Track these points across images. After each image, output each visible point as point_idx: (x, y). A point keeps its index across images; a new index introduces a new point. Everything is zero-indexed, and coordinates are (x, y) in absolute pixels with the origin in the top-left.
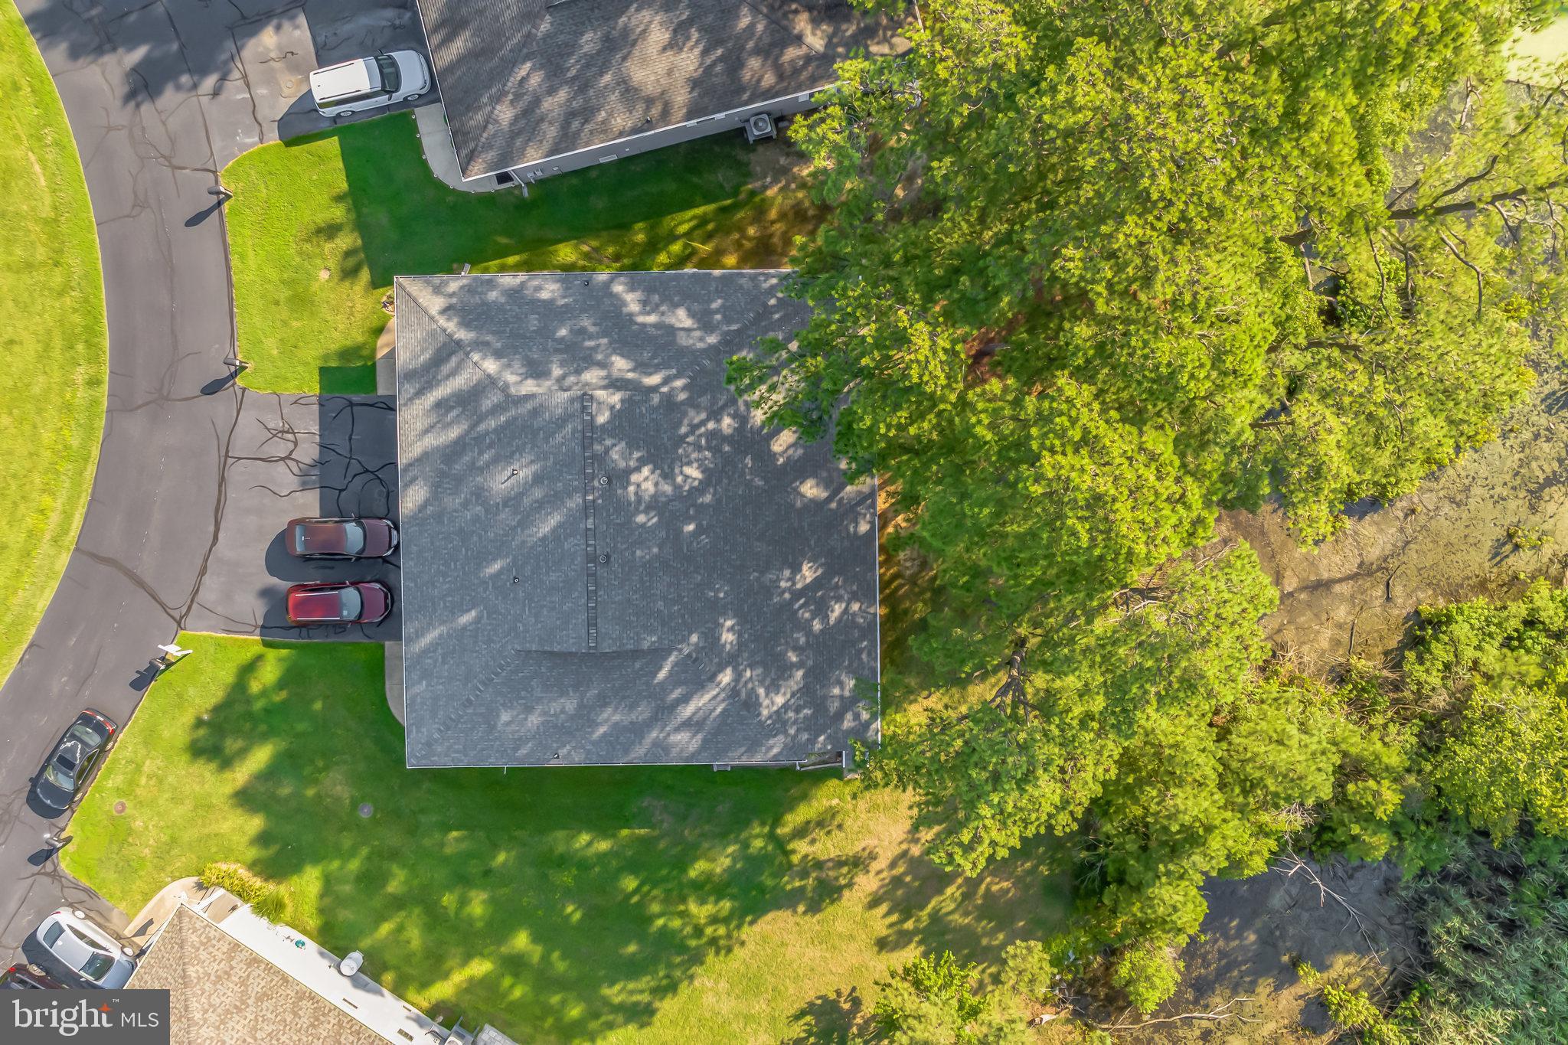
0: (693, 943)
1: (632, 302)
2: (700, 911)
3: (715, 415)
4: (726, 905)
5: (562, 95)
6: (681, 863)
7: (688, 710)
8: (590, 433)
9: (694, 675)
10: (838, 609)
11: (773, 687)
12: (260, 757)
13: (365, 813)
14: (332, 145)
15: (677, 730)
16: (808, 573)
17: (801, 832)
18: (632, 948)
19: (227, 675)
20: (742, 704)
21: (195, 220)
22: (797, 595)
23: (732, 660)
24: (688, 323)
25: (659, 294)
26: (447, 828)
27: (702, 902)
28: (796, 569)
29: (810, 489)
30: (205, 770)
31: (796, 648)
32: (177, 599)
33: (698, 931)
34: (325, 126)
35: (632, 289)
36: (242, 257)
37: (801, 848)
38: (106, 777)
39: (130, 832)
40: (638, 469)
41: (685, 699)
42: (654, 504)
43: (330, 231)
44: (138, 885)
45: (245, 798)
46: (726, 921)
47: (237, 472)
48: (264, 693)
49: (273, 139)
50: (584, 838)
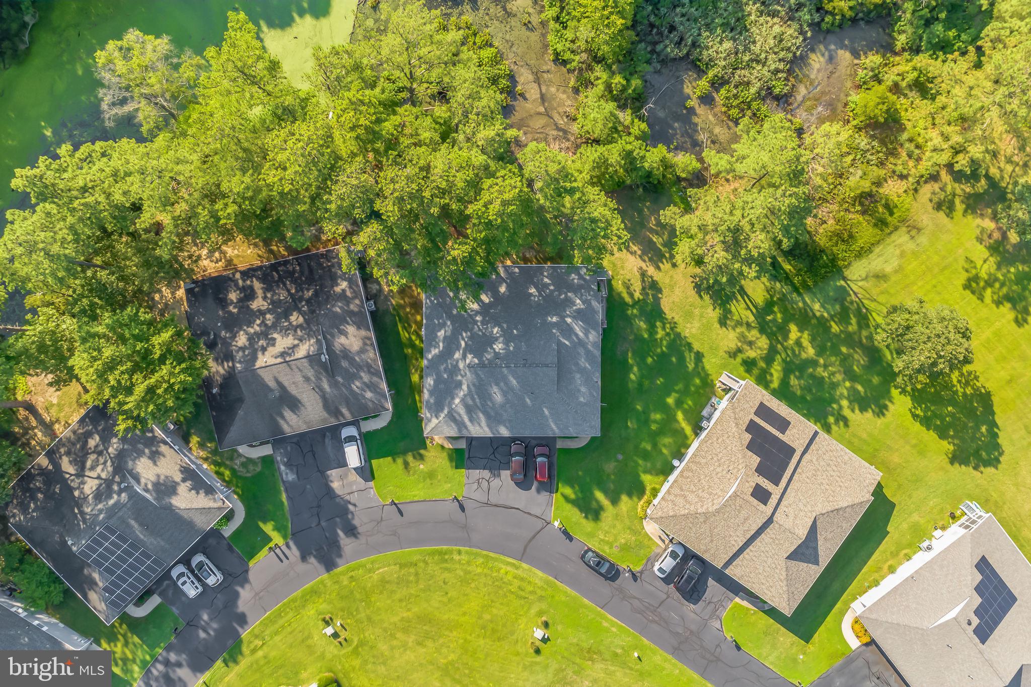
0: (672, 336)
1: (435, 351)
2: (660, 333)
3: (475, 322)
4: (658, 324)
5: (362, 374)
6: (642, 340)
7: (581, 334)
8: (482, 365)
9: (568, 331)
10: (546, 280)
11: (574, 304)
12: (599, 495)
13: (620, 457)
14: (375, 462)
15: (588, 338)
16: (533, 290)
17: (631, 295)
18: (674, 359)
19: (569, 507)
20: (579, 315)
21: (401, 514)
22: (540, 295)
23: (562, 318)
24: (443, 332)
25: (432, 340)
26: (627, 427)
27: (657, 333)
28: (531, 294)
29: (503, 289)
30: (603, 515)
31: (560, 295)
32: (540, 524)
33: (668, 334)
34: (368, 464)
35: (430, 352)
36: (415, 496)
37: (637, 295)
38: (605, 552)
39: (626, 544)
40: (494, 349)
41: (577, 335)
42: (507, 343)
43: (406, 465)
44: (646, 542)
45: (615, 501)
46: (664, 324)
47: (494, 499)
48: (575, 493)
49: (372, 484)
50: (632, 376)
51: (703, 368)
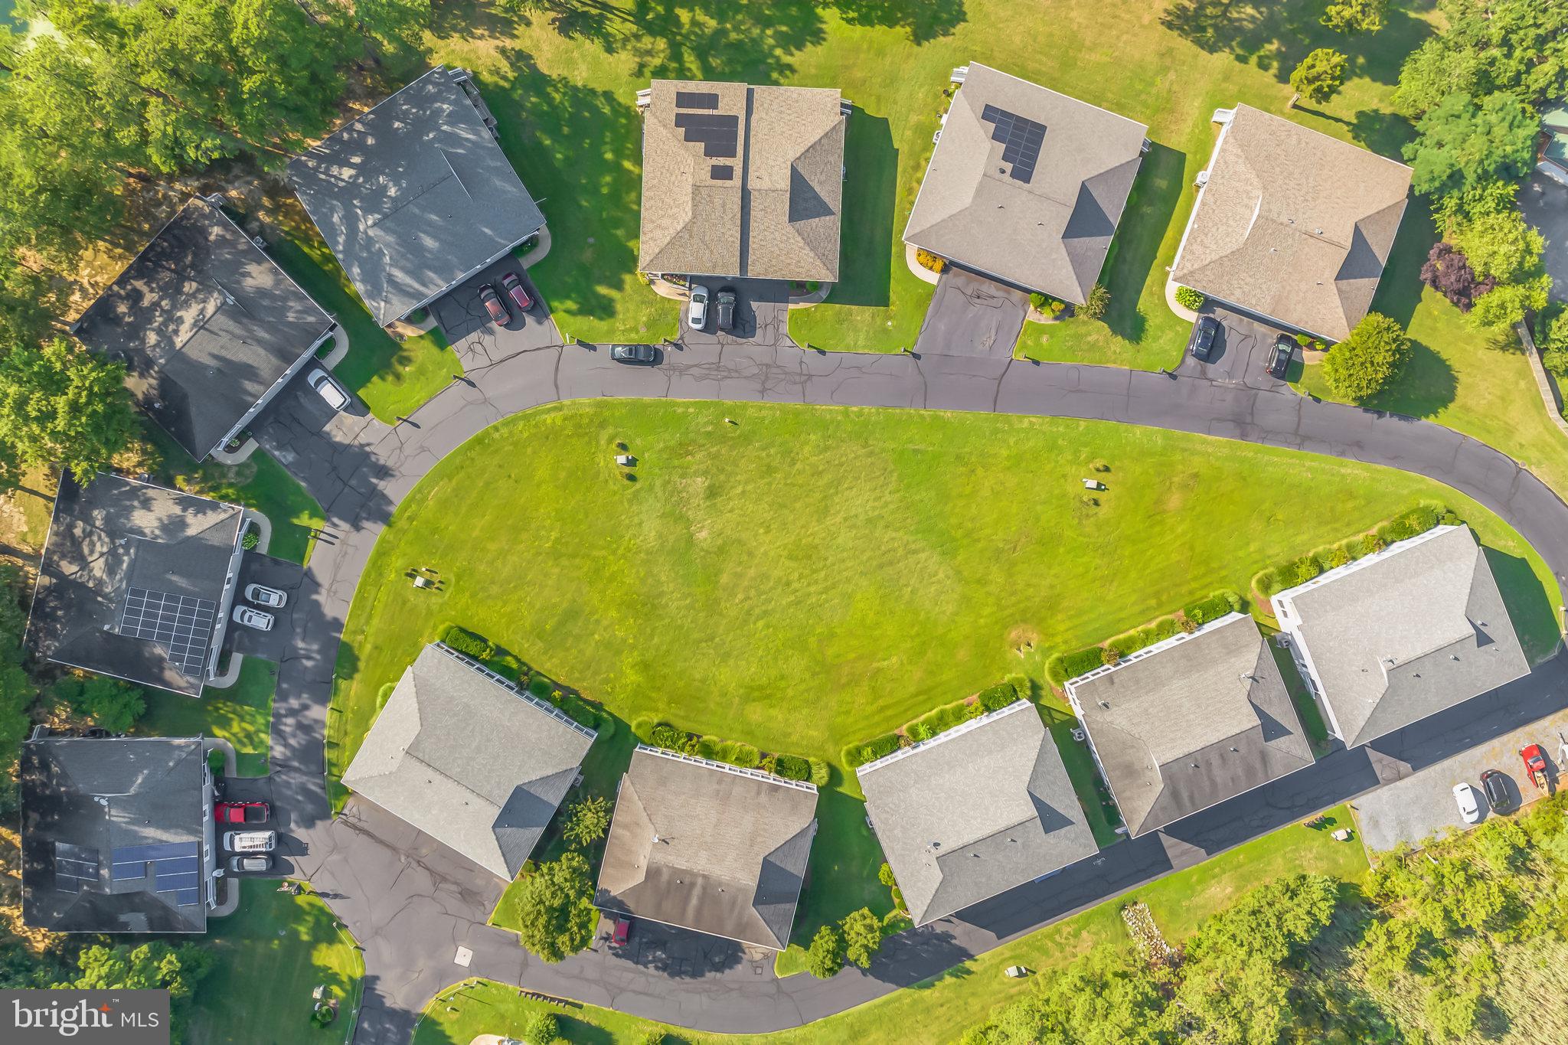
0: (570, 93)
1: (341, 239)
2: (557, 97)
3: (360, 185)
4: (549, 90)
6: (546, 113)
7: (470, 137)
8: (386, 216)
9: (454, 139)
10: (404, 107)
11: (443, 111)
12: (602, 290)
13: (591, 240)
14: (361, 393)
15: (481, 137)
16: (397, 125)
17: (505, 79)
18: (587, 114)
20: (453, 119)
21: (417, 426)
22: (406, 124)
23: (438, 129)
24: (336, 216)
25: (332, 231)
26: (580, 207)
27: (554, 98)
28: (398, 129)
29: (370, 141)
31: (425, 112)
32: (555, 352)
33: (565, 94)
34: (355, 399)
35: (338, 243)
36: (418, 401)
37: (511, 75)
38: (635, 340)
39: (649, 319)
40: (390, 197)
41: (467, 140)
42: (397, 183)
43: (397, 376)
44: (667, 306)
45: (619, 286)
46: (555, 86)
47: (496, 358)
48: (577, 303)
49: (370, 416)
50: (558, 157)
51: (619, 104)
